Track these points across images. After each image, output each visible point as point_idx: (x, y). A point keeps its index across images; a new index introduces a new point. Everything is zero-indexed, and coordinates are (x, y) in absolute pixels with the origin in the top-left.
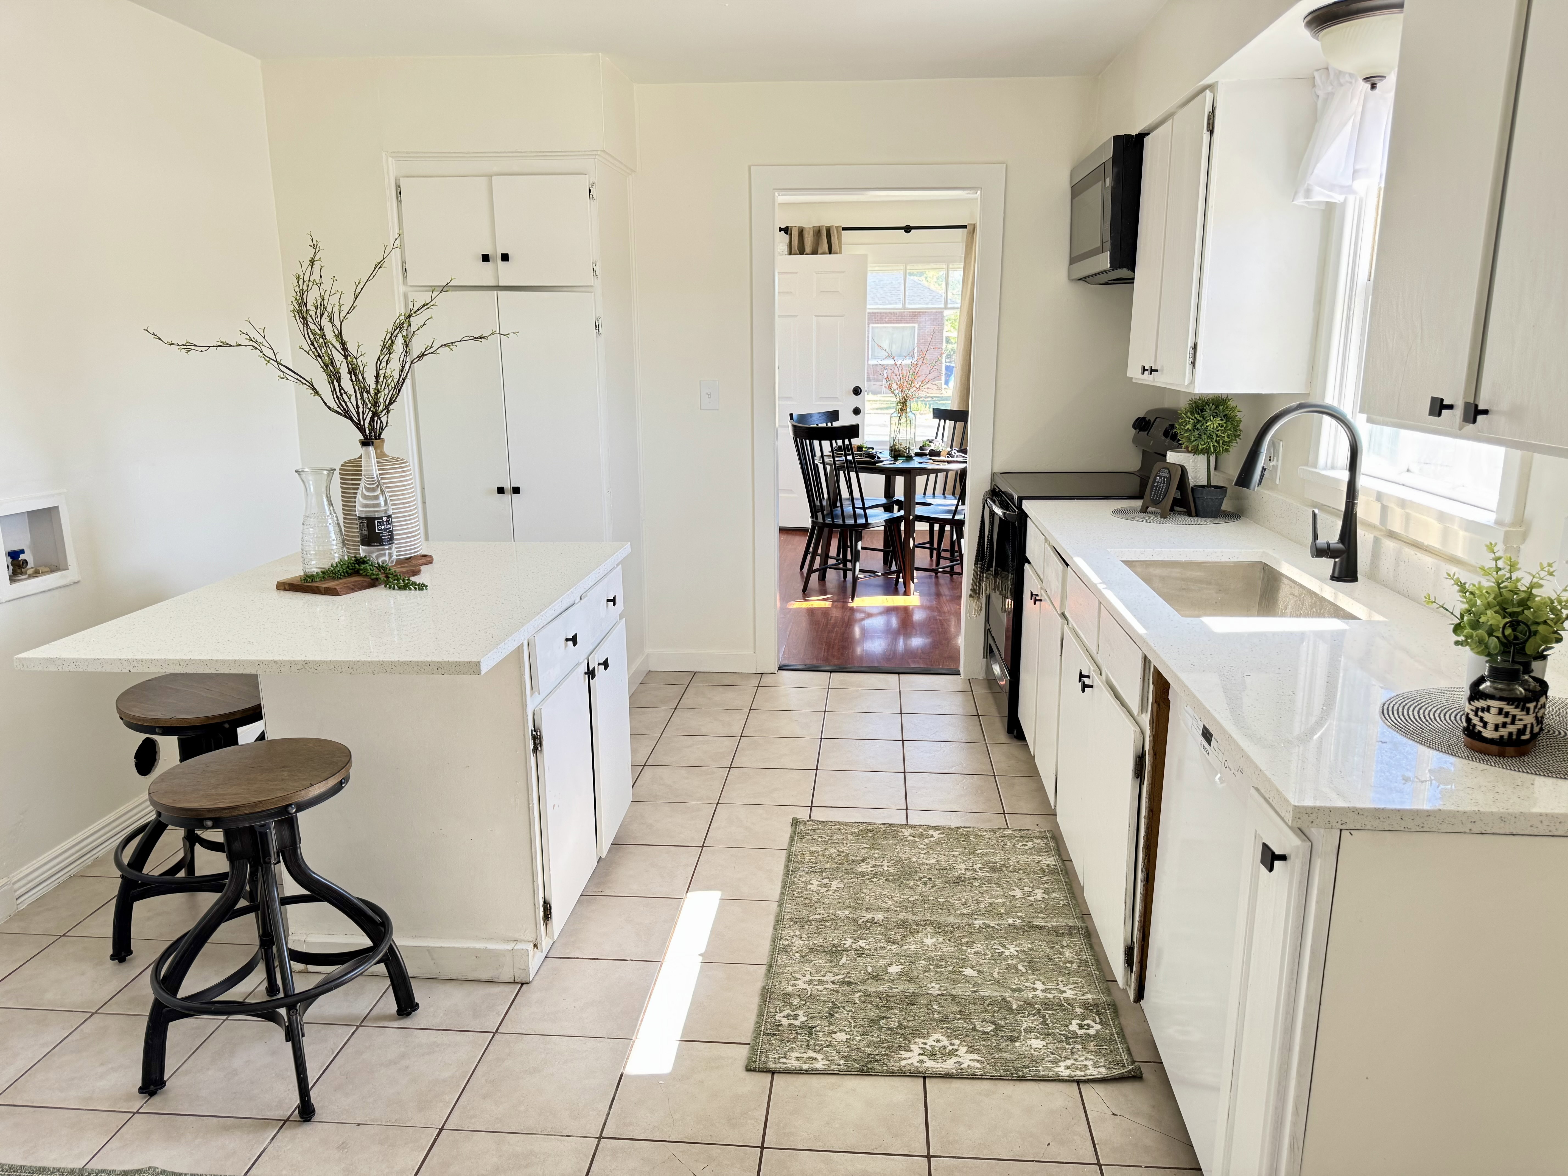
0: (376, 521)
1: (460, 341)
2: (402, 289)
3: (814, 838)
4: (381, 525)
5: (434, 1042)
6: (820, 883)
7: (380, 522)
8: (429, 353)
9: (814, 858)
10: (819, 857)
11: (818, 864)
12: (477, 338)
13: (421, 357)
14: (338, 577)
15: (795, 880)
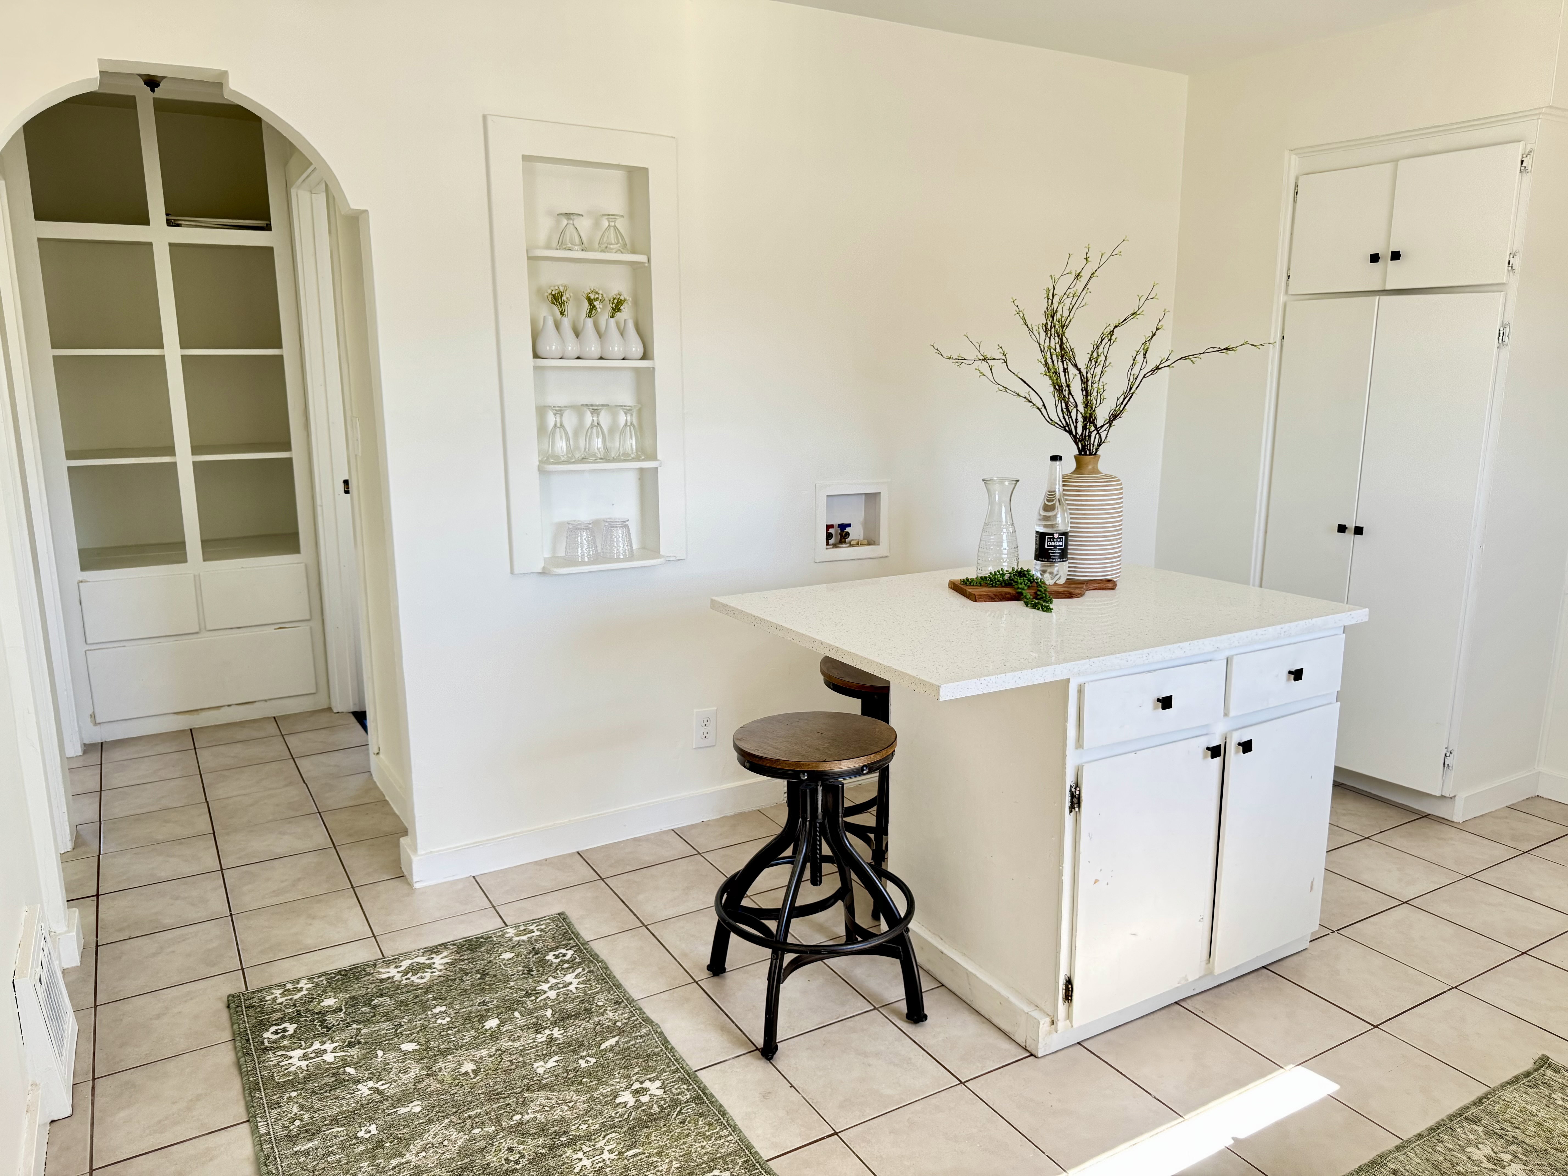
0: (1047, 537)
1: (1204, 353)
2: (1282, 298)
3: (1553, 1096)
4: (1051, 542)
5: (910, 1059)
6: (1493, 1155)
7: (1050, 538)
8: (1165, 367)
9: (1520, 1119)
10: (1530, 1123)
11: (1517, 1131)
12: (1224, 349)
13: (1154, 370)
14: (992, 584)
15: (1458, 1130)
